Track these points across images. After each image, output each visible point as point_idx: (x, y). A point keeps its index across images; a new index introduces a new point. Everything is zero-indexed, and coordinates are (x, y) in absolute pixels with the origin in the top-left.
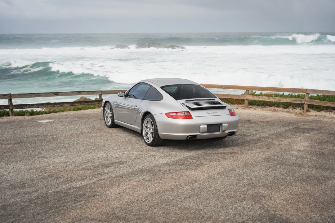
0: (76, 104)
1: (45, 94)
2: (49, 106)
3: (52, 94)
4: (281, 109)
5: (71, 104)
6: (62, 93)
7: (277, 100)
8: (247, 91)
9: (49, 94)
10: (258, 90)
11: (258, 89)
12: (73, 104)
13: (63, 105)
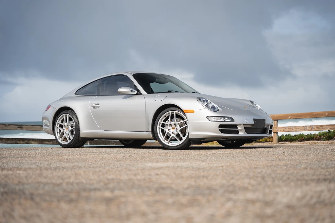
0: (47, 142)
1: (4, 126)
2: (9, 142)
3: (14, 126)
4: (322, 141)
5: (40, 141)
6: (27, 126)
7: (316, 128)
8: (276, 121)
9: (10, 126)
10: (290, 119)
11: (290, 117)
12: (43, 142)
13: (29, 142)
